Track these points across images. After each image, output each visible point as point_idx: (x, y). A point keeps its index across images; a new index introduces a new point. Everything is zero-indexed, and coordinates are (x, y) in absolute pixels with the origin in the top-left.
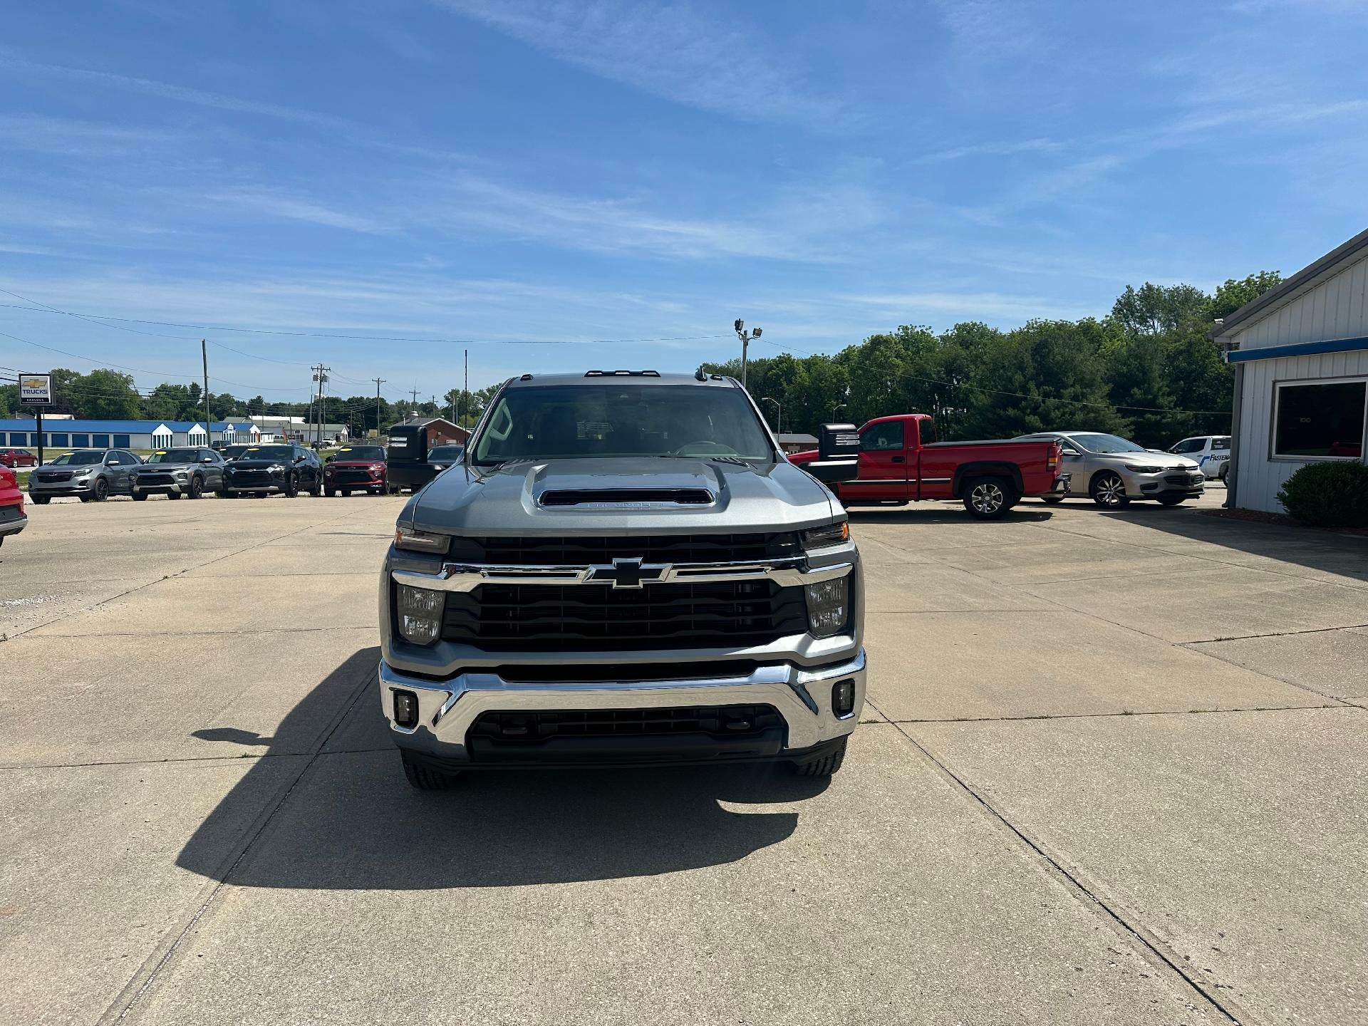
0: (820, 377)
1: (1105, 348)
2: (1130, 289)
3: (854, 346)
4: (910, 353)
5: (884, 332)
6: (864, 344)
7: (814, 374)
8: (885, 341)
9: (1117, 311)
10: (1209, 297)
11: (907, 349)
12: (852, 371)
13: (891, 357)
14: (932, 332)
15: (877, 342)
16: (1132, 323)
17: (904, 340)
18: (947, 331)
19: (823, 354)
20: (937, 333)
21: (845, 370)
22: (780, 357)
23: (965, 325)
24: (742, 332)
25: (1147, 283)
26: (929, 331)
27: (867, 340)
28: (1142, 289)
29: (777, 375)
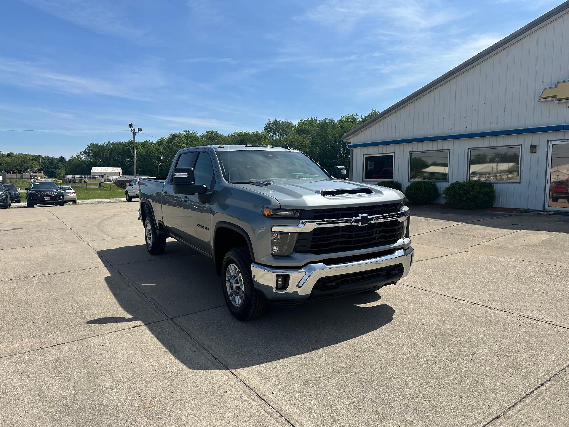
0: (149, 151)
1: (263, 143)
2: (270, 121)
3: (164, 138)
4: (189, 142)
5: (177, 133)
6: (169, 137)
7: (147, 149)
8: (178, 136)
9: (265, 129)
10: (296, 126)
11: (187, 140)
12: (165, 149)
13: (181, 143)
14: (197, 134)
15: (174, 136)
16: (271, 134)
17: (186, 136)
18: (203, 133)
19: (150, 141)
20: (199, 134)
21: (161, 147)
22: (130, 141)
23: (210, 131)
24: (133, 129)
25: (275, 119)
26: (196, 133)
27: (170, 135)
28: (274, 121)
29: (129, 149)
